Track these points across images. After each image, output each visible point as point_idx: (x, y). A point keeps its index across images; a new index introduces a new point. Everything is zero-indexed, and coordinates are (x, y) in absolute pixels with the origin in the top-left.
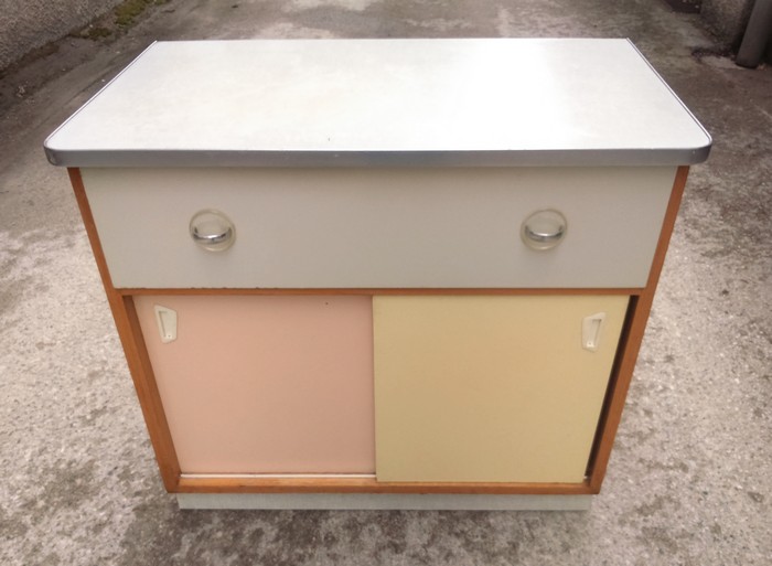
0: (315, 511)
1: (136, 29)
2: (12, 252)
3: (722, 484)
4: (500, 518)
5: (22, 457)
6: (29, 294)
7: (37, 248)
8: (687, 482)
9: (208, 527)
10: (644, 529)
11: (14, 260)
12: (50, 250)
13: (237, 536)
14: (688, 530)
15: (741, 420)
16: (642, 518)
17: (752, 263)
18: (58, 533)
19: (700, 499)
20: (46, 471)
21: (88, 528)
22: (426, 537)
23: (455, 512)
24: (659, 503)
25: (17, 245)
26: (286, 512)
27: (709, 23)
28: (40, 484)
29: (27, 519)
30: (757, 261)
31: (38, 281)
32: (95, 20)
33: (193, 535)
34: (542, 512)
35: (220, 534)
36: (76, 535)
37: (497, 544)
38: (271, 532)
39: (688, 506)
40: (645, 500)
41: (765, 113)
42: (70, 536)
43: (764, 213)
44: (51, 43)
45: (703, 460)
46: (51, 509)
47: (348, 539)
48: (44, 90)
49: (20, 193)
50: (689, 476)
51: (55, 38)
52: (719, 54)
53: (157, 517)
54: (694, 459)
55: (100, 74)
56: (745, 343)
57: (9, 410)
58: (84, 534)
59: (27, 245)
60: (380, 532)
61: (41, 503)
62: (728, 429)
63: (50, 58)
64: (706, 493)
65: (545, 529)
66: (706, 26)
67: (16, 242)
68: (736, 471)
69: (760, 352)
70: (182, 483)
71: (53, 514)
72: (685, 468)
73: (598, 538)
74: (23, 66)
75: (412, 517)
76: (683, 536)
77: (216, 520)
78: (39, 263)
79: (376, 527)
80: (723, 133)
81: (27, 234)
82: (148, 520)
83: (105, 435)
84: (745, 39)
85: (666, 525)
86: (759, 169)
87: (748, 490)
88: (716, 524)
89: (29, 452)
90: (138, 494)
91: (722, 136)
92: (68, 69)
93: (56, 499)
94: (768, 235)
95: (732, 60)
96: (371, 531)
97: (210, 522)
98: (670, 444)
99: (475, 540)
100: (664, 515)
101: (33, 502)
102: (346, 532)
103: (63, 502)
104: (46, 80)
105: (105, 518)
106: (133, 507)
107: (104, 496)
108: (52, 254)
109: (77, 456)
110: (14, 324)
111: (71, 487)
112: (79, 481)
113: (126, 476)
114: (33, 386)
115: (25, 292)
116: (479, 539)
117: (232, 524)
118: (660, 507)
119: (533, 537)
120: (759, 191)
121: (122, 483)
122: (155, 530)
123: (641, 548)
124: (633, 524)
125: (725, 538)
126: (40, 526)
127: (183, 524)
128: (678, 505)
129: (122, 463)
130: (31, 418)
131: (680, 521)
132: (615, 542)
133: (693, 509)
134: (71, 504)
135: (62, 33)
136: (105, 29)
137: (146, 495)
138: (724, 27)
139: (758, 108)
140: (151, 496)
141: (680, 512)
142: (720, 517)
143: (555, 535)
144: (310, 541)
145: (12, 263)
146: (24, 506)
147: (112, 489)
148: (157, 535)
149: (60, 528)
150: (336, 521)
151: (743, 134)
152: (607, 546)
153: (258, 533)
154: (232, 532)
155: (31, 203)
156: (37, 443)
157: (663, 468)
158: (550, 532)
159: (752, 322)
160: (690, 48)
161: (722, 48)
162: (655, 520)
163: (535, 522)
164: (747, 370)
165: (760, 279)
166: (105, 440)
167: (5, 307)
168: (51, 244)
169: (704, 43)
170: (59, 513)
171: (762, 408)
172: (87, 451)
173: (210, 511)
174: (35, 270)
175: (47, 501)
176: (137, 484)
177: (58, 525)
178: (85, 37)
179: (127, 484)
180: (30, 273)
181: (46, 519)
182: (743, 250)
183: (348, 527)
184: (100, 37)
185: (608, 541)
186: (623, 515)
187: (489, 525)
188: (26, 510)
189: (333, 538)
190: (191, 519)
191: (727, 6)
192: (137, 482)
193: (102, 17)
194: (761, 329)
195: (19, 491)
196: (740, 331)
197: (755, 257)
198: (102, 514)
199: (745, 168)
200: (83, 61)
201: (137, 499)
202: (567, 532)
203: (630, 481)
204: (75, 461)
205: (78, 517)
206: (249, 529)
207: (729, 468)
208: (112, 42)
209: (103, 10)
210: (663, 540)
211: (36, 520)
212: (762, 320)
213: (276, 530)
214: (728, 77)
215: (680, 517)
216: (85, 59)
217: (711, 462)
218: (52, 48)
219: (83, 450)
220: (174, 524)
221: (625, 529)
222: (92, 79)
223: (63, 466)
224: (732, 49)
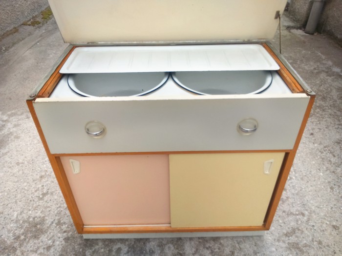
0: (144, 239)
1: (51, 21)
2: (3, 121)
3: (320, 221)
4: (225, 240)
5: (13, 216)
6: (11, 140)
7: (14, 120)
8: (305, 221)
9: (97, 247)
10: (289, 243)
11: (4, 125)
12: (19, 120)
13: (110, 251)
14: (307, 243)
15: (325, 192)
16: (287, 238)
17: (322, 120)
18: (31, 251)
19: (311, 229)
20: (24, 222)
21: (44, 248)
22: (194, 250)
23: (205, 237)
24: (293, 231)
25: (5, 118)
26: (131, 240)
27: (292, 15)
28: (22, 228)
29: (16, 245)
30: (324, 120)
31: (15, 134)
32: (33, 18)
33: (91, 251)
34: (243, 237)
35: (103, 250)
36: (39, 252)
37: (225, 252)
38: (125, 249)
39: (307, 232)
40: (288, 230)
41: (320, 54)
42: (36, 252)
43: (324, 98)
44: (15, 28)
45: (311, 211)
46: (27, 240)
47: (159, 252)
48: (13, 48)
49: (5, 94)
50: (305, 218)
51: (17, 26)
52: (297, 28)
53: (74, 242)
54: (307, 210)
55: (37, 41)
56: (323, 157)
57: (6, 194)
58: (42, 251)
59: (9, 118)
60: (173, 248)
61: (22, 237)
62: (320, 196)
63: (15, 34)
64: (313, 226)
65: (245, 244)
66: (291, 17)
67: (5, 116)
68: (325, 215)
69: (330, 161)
70: (85, 230)
71: (28, 242)
72: (303, 215)
73: (269, 248)
74: (3, 38)
75: (187, 241)
76: (305, 246)
77: (100, 244)
78: (15, 126)
79: (171, 246)
80: (303, 63)
81: (9, 113)
82: (70, 244)
83: (49, 205)
84: (308, 23)
85: (298, 241)
86: (320, 79)
87: (332, 224)
88: (320, 240)
89: (15, 214)
90: (65, 232)
91: (303, 64)
92: (23, 39)
93: (29, 235)
94: (327, 108)
95: (303, 31)
96: (169, 247)
97: (98, 245)
98: (296, 204)
99: (215, 251)
100: (297, 237)
101: (19, 237)
102: (158, 248)
103: (32, 236)
104: (14, 44)
105: (52, 244)
106: (63, 238)
107: (50, 233)
108: (20, 122)
109: (37, 215)
110: (6, 154)
111: (35, 229)
112: (38, 226)
113: (59, 223)
114: (16, 182)
115: (10, 139)
116: (217, 250)
117: (107, 245)
118: (295, 233)
119: (241, 248)
120: (321, 88)
121: (58, 227)
122: (74, 249)
123: (288, 252)
124: (284, 242)
125: (324, 247)
126: (22, 248)
127: (85, 246)
128: (302, 232)
129: (57, 218)
130: (16, 197)
131: (304, 239)
132: (276, 250)
133: (309, 234)
134: (36, 237)
135: (19, 24)
136: (38, 21)
137: (69, 232)
138: (299, 17)
139: (316, 52)
140: (71, 233)
141: (303, 235)
142: (321, 237)
143: (250, 247)
144: (142, 253)
145: (3, 126)
146: (15, 239)
147: (53, 230)
148: (75, 251)
149: (31, 249)
150: (153, 243)
151: (312, 63)
152: (274, 252)
153: (119, 250)
154: (108, 249)
155: (10, 99)
156: (19, 209)
157: (294, 214)
158: (248, 246)
159: (325, 147)
160: (285, 26)
161: (299, 26)
162: (293, 239)
163: (241, 241)
164: (325, 169)
165: (326, 128)
166: (49, 207)
167: (2, 146)
168: (20, 117)
169: (291, 24)
170: (31, 241)
171: (334, 186)
172: (41, 213)
173: (97, 239)
174: (14, 129)
175: (25, 236)
176: (64, 227)
177: (31, 247)
178: (29, 25)
179: (60, 227)
180: (11, 131)
181: (25, 244)
182: (318, 115)
183: (159, 246)
184: (36, 25)
185: (274, 249)
186: (279, 237)
187: (221, 244)
188: (16, 241)
189: (153, 251)
190: (89, 243)
191: (300, 9)
192: (64, 226)
193: (36, 16)
194: (329, 150)
195: (13, 232)
196: (320, 151)
197: (323, 118)
198: (50, 242)
199: (315, 78)
200: (29, 35)
201: (65, 234)
202: (255, 245)
203: (281, 221)
204: (36, 217)
205: (39, 243)
206: (115, 247)
207: (322, 214)
208: (41, 27)
209: (36, 13)
210: (298, 248)
211: (21, 245)
212: (329, 146)
213: (127, 248)
214: (303, 39)
215: (303, 238)
216: (30, 34)
217: (314, 212)
218: (16, 30)
219: (39, 212)
220: (82, 246)
221: (280, 243)
222: (34, 43)
223: (31, 219)
224: (303, 26)
